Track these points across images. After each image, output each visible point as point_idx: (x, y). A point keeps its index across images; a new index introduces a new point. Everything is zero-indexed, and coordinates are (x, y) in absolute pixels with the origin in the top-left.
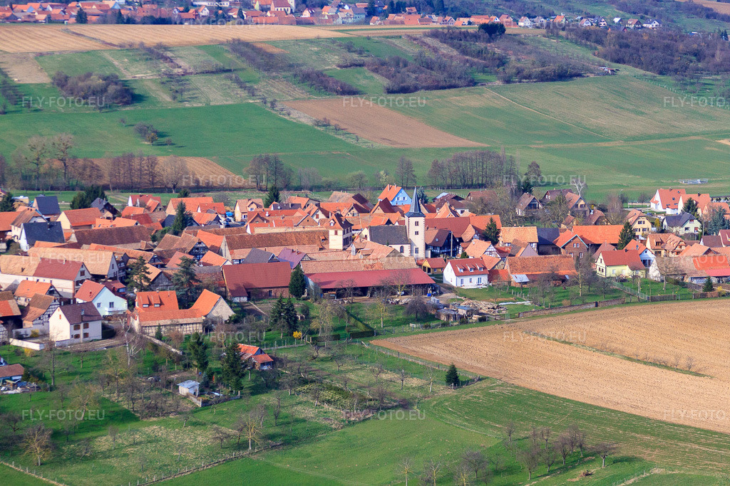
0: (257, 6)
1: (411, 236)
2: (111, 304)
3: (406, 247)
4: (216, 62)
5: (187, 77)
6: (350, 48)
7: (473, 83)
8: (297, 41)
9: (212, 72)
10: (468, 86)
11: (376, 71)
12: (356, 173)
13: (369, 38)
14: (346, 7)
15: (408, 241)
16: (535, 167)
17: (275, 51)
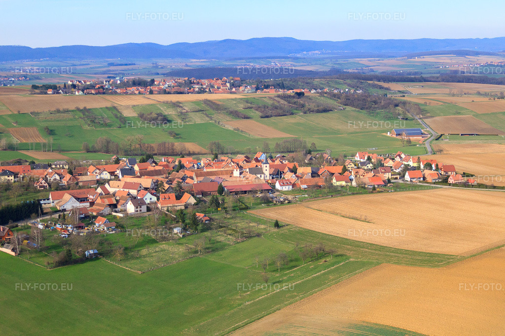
0: (216, 87)
1: (264, 171)
2: (151, 199)
3: (263, 175)
4: (198, 108)
5: (188, 113)
6: (247, 102)
7: (292, 114)
8: (228, 100)
9: (197, 111)
10: (291, 115)
11: (257, 110)
12: (248, 147)
13: (254, 98)
14: (248, 87)
15: (263, 173)
16: (313, 144)
17: (220, 103)
